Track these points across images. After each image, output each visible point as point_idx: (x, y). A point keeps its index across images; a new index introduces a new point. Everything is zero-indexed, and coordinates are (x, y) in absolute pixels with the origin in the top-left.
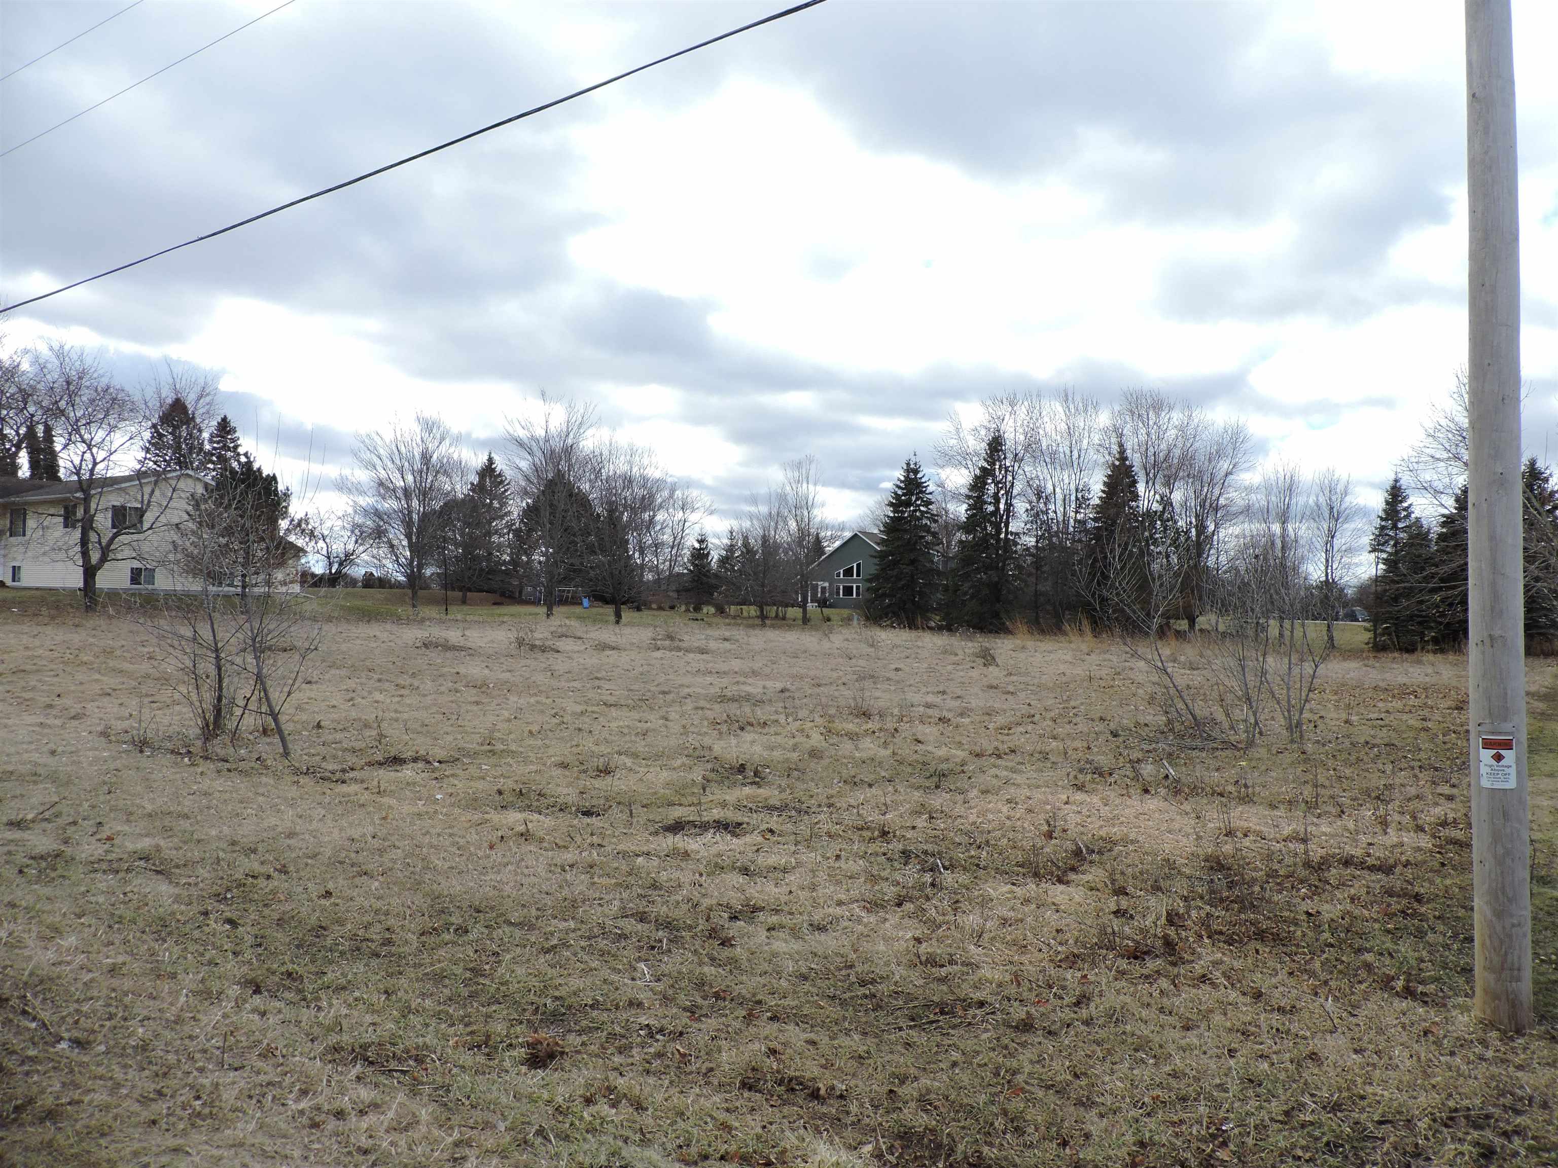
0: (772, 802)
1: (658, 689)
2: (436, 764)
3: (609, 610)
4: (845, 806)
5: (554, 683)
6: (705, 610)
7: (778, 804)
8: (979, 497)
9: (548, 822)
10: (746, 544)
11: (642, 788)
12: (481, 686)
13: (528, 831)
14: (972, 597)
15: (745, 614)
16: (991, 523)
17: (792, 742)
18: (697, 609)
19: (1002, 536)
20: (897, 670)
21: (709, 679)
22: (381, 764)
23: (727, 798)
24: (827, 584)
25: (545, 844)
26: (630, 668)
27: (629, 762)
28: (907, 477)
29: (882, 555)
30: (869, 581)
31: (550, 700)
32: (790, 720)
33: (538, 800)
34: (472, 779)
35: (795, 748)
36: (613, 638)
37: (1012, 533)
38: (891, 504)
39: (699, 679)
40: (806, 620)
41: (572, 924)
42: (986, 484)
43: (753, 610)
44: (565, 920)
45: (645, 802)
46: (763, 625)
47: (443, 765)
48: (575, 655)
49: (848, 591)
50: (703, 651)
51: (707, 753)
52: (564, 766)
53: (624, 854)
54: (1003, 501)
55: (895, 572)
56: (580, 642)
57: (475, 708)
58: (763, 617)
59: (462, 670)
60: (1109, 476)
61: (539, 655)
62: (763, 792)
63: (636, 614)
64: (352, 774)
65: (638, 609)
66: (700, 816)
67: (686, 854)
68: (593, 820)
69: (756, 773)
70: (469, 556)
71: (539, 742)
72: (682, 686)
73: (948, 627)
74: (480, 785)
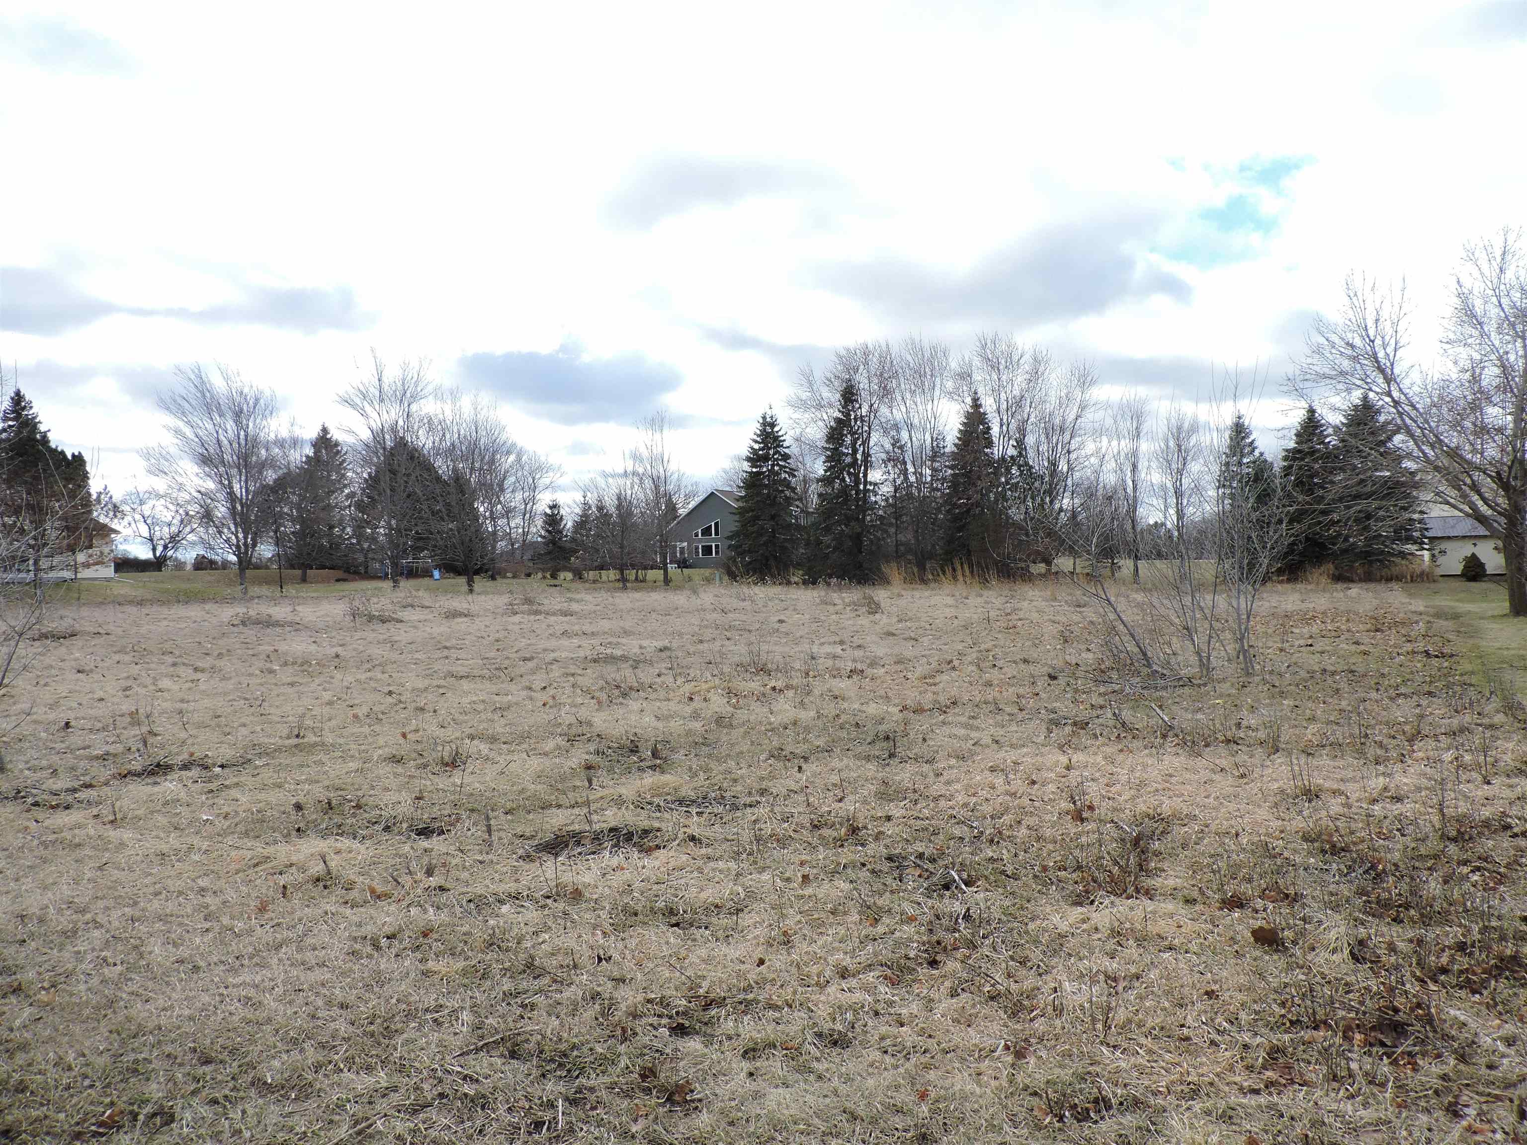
0: (687, 791)
1: (518, 655)
2: (218, 770)
3: (462, 580)
4: (784, 791)
5: (395, 656)
6: (562, 577)
7: (692, 795)
8: (836, 449)
9: (362, 851)
10: (600, 508)
11: (503, 786)
12: (304, 664)
13: (329, 873)
14: (835, 549)
15: (604, 578)
16: (849, 474)
17: (688, 710)
18: (554, 576)
19: (861, 487)
20: (781, 621)
21: (576, 641)
22: (138, 775)
23: (623, 791)
24: (685, 544)
25: (354, 894)
26: (484, 634)
27: (484, 748)
28: (763, 431)
29: (741, 512)
30: (729, 538)
31: (386, 675)
32: (680, 681)
33: (354, 815)
34: (264, 787)
35: (696, 716)
36: (465, 606)
37: (871, 483)
38: (748, 459)
39: (565, 642)
40: (667, 581)
41: (382, 1078)
42: (843, 435)
43: (613, 574)
44: (369, 1069)
45: (509, 805)
46: (625, 588)
47: (227, 770)
48: (421, 625)
49: (707, 550)
50: (565, 614)
51: (585, 729)
52: (397, 760)
53: (479, 903)
54: (860, 452)
55: (755, 528)
56: (427, 611)
57: (290, 690)
58: (624, 580)
59: (283, 647)
60: (964, 424)
61: (379, 627)
62: (668, 779)
63: (490, 583)
64: (81, 795)
65: (493, 578)
66: (590, 822)
67: (577, 895)
68: (435, 843)
69: (655, 754)
70: (307, 531)
71: (366, 730)
72: (545, 650)
73: (811, 581)
74: (273, 796)
